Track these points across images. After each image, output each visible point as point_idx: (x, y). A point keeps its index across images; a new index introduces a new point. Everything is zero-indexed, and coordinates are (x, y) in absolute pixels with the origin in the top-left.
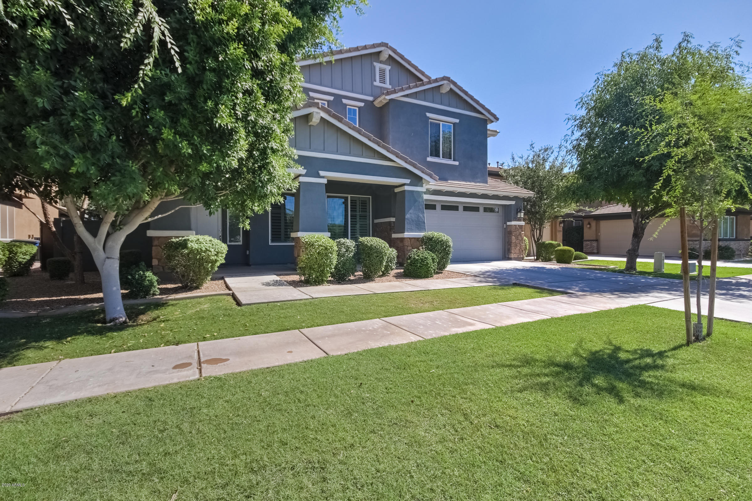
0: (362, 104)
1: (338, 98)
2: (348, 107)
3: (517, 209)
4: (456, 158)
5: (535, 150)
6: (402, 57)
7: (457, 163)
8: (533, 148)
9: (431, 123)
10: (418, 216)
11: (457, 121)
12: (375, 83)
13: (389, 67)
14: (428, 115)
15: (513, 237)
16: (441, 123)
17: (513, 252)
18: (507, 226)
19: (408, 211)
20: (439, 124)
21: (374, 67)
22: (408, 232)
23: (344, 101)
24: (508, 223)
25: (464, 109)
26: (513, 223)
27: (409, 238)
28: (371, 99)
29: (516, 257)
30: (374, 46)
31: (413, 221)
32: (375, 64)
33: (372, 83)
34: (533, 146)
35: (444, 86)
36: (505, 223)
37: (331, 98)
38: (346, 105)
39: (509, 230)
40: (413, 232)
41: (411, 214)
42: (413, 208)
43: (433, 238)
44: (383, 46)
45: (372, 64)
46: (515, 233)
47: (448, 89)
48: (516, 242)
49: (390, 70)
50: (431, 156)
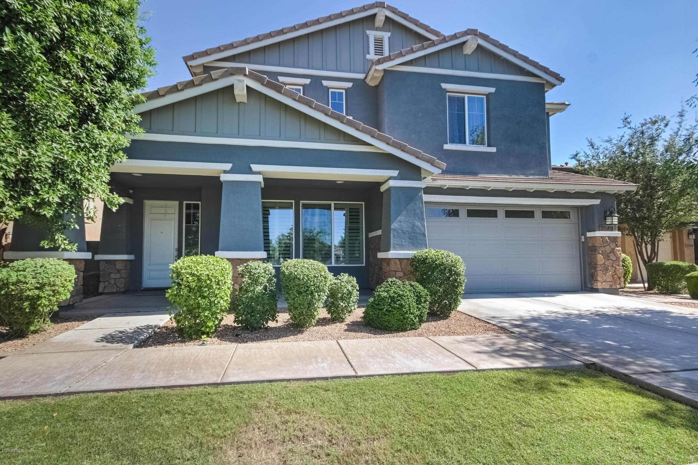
0: (350, 85)
1: (316, 80)
2: (330, 90)
3: (605, 212)
4: (492, 142)
5: (632, 125)
6: (405, 16)
7: (493, 150)
8: (629, 123)
9: (450, 98)
10: (414, 225)
11: (492, 90)
12: (368, 57)
13: (389, 34)
14: (444, 86)
15: (600, 257)
16: (466, 96)
17: (599, 279)
18: (586, 238)
19: (396, 219)
20: (464, 98)
21: (368, 37)
22: (395, 249)
23: (325, 83)
24: (589, 234)
25: (504, 73)
26: (598, 234)
27: (399, 259)
28: (361, 76)
29: (607, 287)
30: (364, 9)
31: (404, 233)
32: (368, 32)
33: (364, 57)
34: (629, 120)
35: (468, 44)
36: (584, 234)
37: (307, 81)
38: (328, 88)
39: (590, 245)
40: (404, 250)
41: (400, 222)
42: (404, 212)
43: (427, 259)
44: (377, 7)
45: (364, 34)
46: (603, 249)
47: (474, 46)
48: (606, 263)
49: (389, 38)
50: (450, 142)
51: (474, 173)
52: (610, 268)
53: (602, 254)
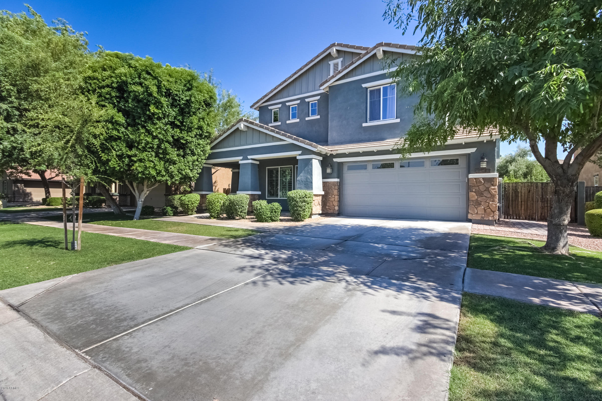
0: (318, 97)
1: (302, 99)
2: (311, 103)
4: (400, 115)
6: (348, 46)
7: (399, 120)
9: (370, 91)
10: (307, 178)
13: (341, 59)
14: (364, 86)
16: (382, 87)
18: (468, 179)
19: (300, 175)
20: (380, 89)
21: (330, 65)
23: (307, 100)
24: (471, 176)
26: (475, 175)
30: (324, 52)
32: (330, 62)
35: (378, 53)
36: (467, 176)
37: (299, 102)
38: (309, 103)
39: (470, 184)
42: (303, 172)
44: (331, 48)
45: (327, 64)
46: (477, 188)
48: (479, 199)
49: (342, 61)
50: (370, 120)
51: (383, 139)
52: (482, 203)
53: (475, 192)
